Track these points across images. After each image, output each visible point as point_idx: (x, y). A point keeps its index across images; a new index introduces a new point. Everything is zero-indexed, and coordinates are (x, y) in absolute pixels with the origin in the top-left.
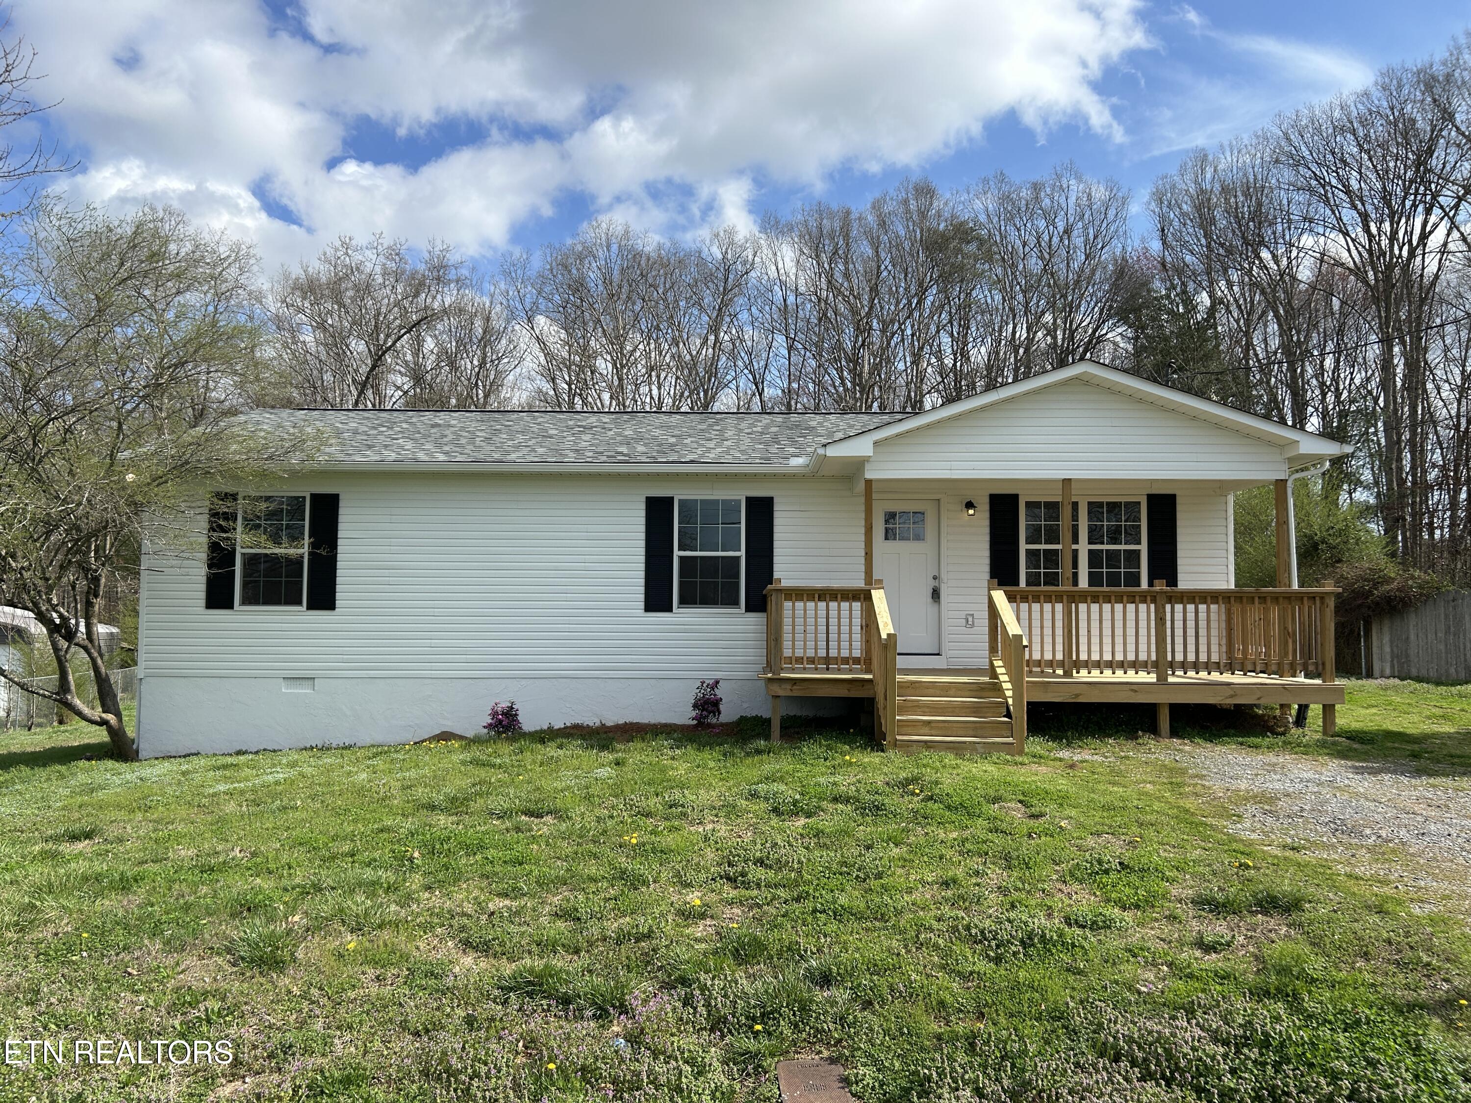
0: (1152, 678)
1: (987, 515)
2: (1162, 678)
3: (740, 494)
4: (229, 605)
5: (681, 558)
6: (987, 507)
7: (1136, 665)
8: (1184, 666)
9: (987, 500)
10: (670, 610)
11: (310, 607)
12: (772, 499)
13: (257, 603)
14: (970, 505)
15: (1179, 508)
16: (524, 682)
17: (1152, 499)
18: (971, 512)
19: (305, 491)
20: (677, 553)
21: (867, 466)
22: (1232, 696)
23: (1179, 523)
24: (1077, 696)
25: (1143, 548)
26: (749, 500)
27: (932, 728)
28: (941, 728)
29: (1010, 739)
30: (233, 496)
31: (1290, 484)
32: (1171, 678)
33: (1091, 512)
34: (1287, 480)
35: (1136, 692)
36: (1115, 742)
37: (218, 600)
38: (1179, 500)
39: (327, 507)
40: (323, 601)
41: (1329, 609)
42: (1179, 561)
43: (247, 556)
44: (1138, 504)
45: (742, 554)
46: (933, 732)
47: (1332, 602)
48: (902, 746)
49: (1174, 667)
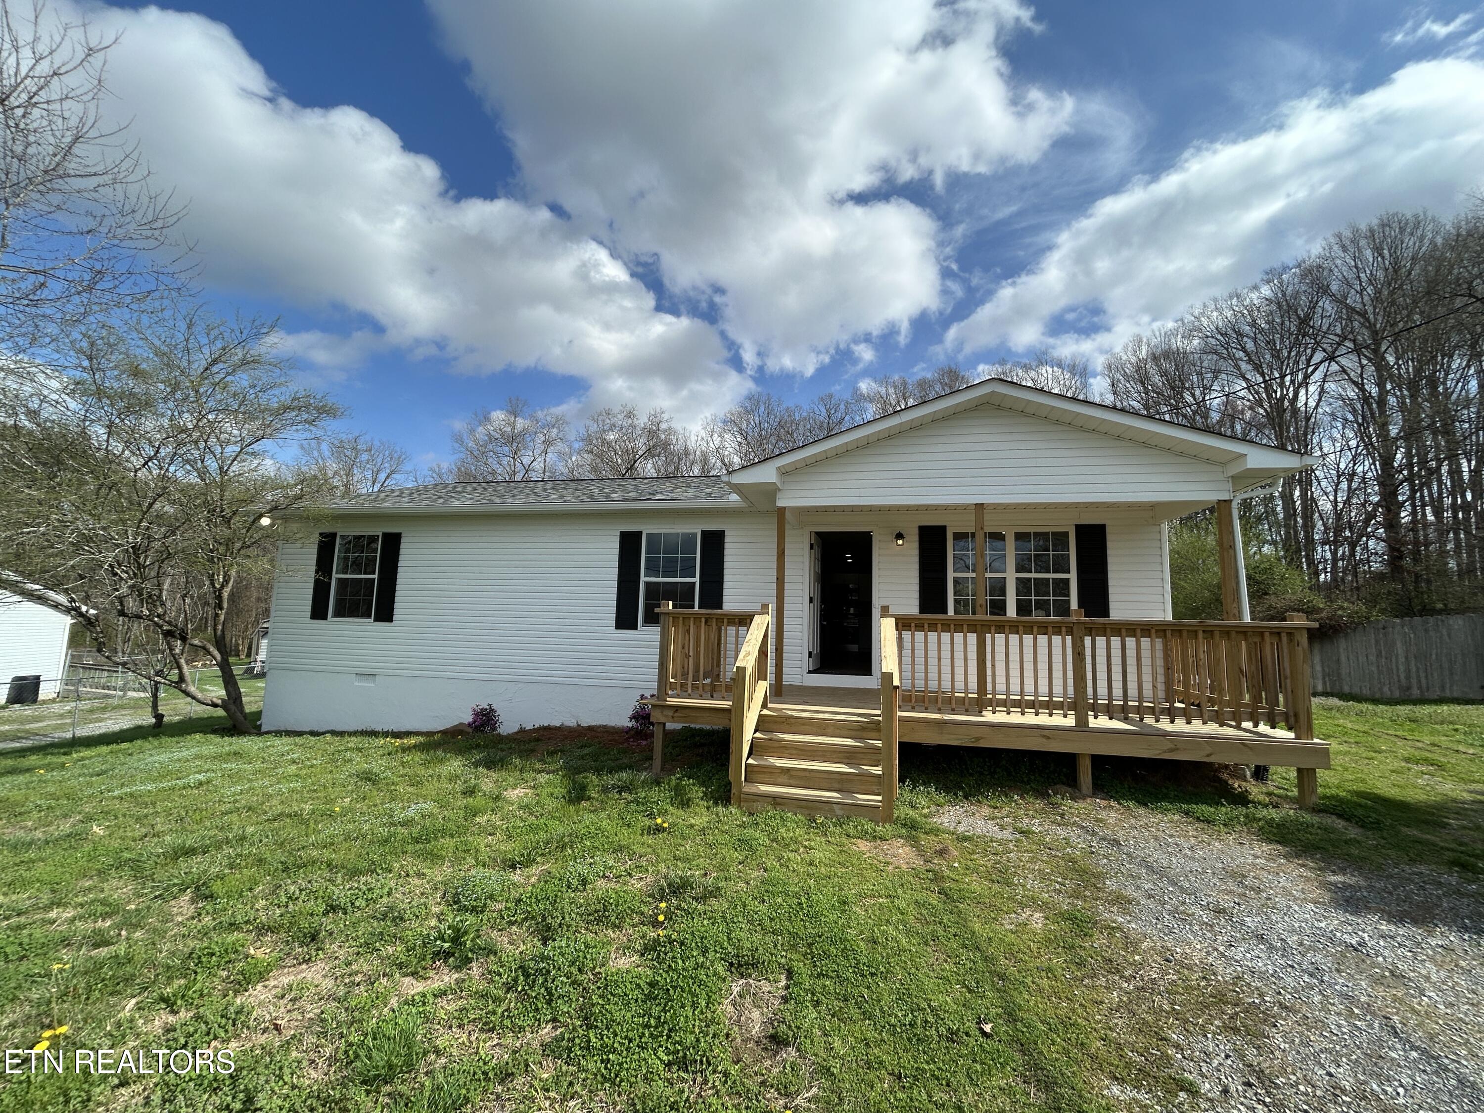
0: (1070, 721)
1: (916, 545)
2: (1082, 722)
3: (696, 528)
4: (325, 617)
5: (647, 584)
6: (916, 539)
7: (1050, 706)
8: (1111, 710)
9: (917, 531)
10: (635, 627)
11: (376, 620)
12: (723, 532)
13: (350, 615)
14: (900, 536)
15: (1109, 537)
16: (521, 685)
17: (1081, 529)
18: (900, 542)
19: (378, 530)
20: (643, 579)
21: (780, 494)
22: (1171, 751)
23: (1109, 552)
24: (978, 739)
25: (1073, 576)
26: (704, 533)
27: (791, 777)
28: (800, 778)
29: (880, 798)
30: (333, 536)
31: (1235, 505)
32: (1093, 723)
33: (1020, 543)
34: (1231, 501)
35: (1049, 738)
36: (1022, 798)
37: (319, 612)
38: (1108, 530)
39: (392, 543)
40: (385, 614)
41: (1300, 648)
42: (1111, 590)
43: (339, 580)
44: (1066, 535)
45: (697, 580)
46: (792, 782)
47: (1304, 639)
48: (746, 801)
49: (1096, 710)
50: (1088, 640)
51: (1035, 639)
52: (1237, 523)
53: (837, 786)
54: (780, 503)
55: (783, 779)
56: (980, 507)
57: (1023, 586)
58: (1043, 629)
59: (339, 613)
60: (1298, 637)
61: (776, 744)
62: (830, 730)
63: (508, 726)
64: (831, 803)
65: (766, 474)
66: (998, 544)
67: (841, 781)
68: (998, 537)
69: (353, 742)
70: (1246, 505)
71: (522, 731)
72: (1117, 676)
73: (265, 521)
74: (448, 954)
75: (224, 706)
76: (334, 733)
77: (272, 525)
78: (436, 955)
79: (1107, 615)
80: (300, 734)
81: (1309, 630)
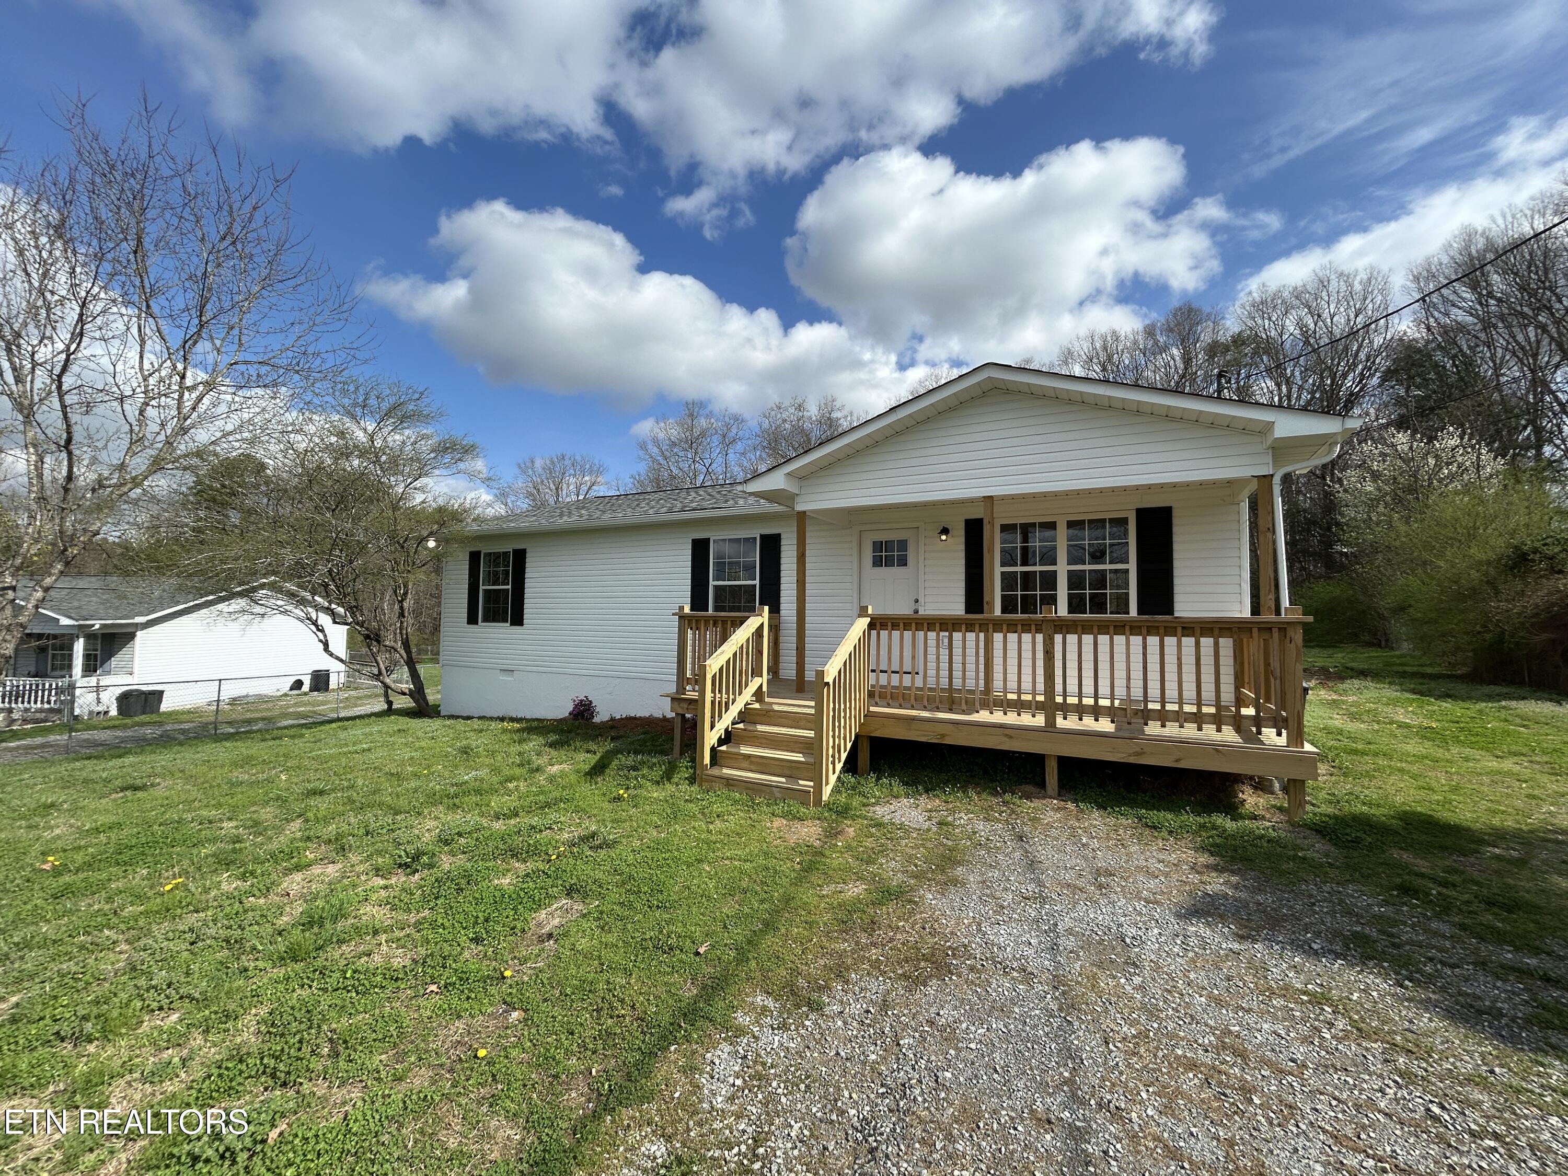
0: (1040, 720)
1: (962, 540)
2: (1050, 722)
3: (756, 533)
4: (476, 623)
5: (715, 587)
6: (962, 532)
7: (1019, 706)
8: (1081, 710)
9: (962, 525)
11: (512, 624)
12: (779, 535)
13: (494, 621)
14: (945, 531)
15: (1175, 521)
16: (616, 681)
17: (1142, 513)
18: (944, 537)
19: (509, 547)
20: (712, 583)
21: (797, 499)
22: (1137, 754)
23: (1176, 538)
24: (943, 736)
25: (1132, 567)
26: (763, 537)
27: (752, 763)
28: (760, 764)
29: (812, 784)
30: (479, 553)
31: (1277, 480)
32: (1060, 722)
33: (1071, 531)
34: (1272, 476)
35: (1011, 737)
36: (978, 793)
37: (472, 619)
38: (1175, 513)
39: (520, 557)
40: (518, 620)
41: (1293, 645)
42: (1176, 581)
43: (485, 590)
44: (1124, 521)
45: (757, 582)
46: (753, 767)
47: (1298, 636)
48: (706, 781)
49: (1065, 709)
50: (1058, 638)
51: (1005, 637)
52: (1278, 501)
53: (787, 772)
54: (799, 507)
55: (745, 764)
56: (990, 499)
57: (1075, 580)
58: (1012, 627)
59: (486, 620)
60: (1291, 633)
61: (750, 734)
62: (802, 723)
63: (602, 716)
64: (771, 786)
65: (777, 481)
66: (1048, 533)
67: (790, 768)
68: (1052, 526)
69: (476, 724)
70: (1287, 479)
71: (612, 719)
72: (1088, 674)
73: (431, 544)
74: (407, 865)
75: (411, 694)
76: (480, 718)
77: (437, 547)
78: (400, 866)
79: (1170, 610)
80: (469, 718)
81: (1305, 625)
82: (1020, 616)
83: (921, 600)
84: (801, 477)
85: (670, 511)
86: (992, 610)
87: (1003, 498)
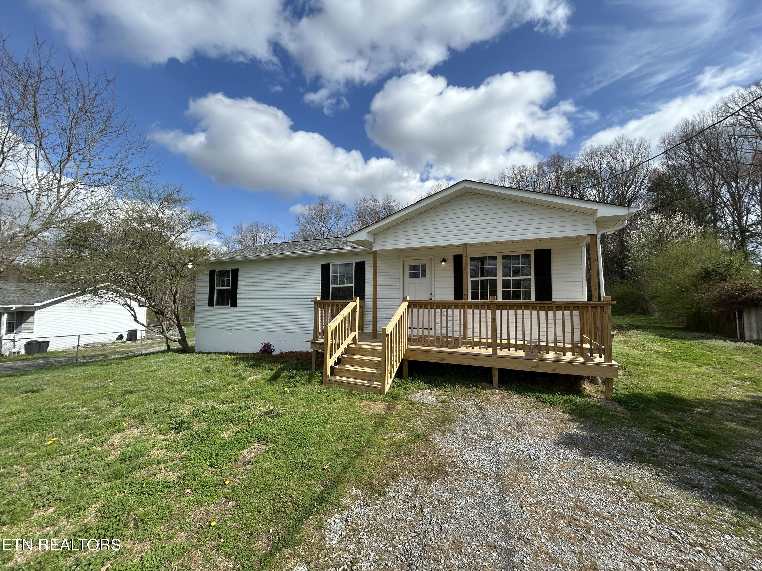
0: (489, 351)
1: (452, 265)
2: (495, 352)
3: (353, 261)
4: (213, 306)
5: (333, 287)
6: (452, 261)
7: (480, 344)
8: (509, 346)
9: (452, 258)
11: (231, 306)
12: (364, 262)
13: (222, 304)
14: (444, 260)
15: (552, 256)
17: (537, 252)
18: (444, 263)
19: (229, 268)
20: (331, 285)
21: (373, 245)
22: (536, 367)
23: (553, 264)
24: (443, 359)
25: (532, 277)
26: (356, 263)
27: (350, 374)
28: (354, 374)
29: (380, 384)
30: (215, 270)
31: (599, 237)
32: (499, 352)
33: (504, 261)
34: (596, 235)
35: (476, 359)
36: (461, 387)
37: (211, 304)
38: (552, 252)
39: (235, 273)
40: (234, 304)
41: (607, 315)
42: (553, 284)
43: (217, 289)
44: (529, 256)
46: (351, 376)
47: (609, 310)
48: (328, 383)
49: (502, 346)
50: (498, 312)
51: (473, 311)
52: (600, 247)
53: (368, 378)
54: (374, 249)
55: (347, 375)
56: (465, 245)
57: (506, 284)
58: (476, 306)
59: (218, 304)
60: (605, 309)
61: (349, 360)
62: (375, 354)
63: (276, 352)
64: (360, 385)
65: (363, 236)
66: (493, 262)
67: (369, 376)
68: (495, 258)
69: (213, 356)
70: (603, 236)
71: (282, 353)
72: (512, 329)
73: (190, 266)
74: (176, 428)
75: (180, 341)
76: (215, 353)
77: (193, 268)
78: (172, 429)
79: (550, 298)
80: (209, 353)
81: (612, 305)
82: (480, 301)
83: (433, 294)
84: (375, 234)
85: (310, 250)
86: (467, 299)
87: (472, 245)
